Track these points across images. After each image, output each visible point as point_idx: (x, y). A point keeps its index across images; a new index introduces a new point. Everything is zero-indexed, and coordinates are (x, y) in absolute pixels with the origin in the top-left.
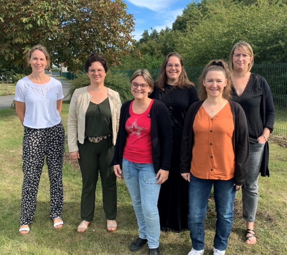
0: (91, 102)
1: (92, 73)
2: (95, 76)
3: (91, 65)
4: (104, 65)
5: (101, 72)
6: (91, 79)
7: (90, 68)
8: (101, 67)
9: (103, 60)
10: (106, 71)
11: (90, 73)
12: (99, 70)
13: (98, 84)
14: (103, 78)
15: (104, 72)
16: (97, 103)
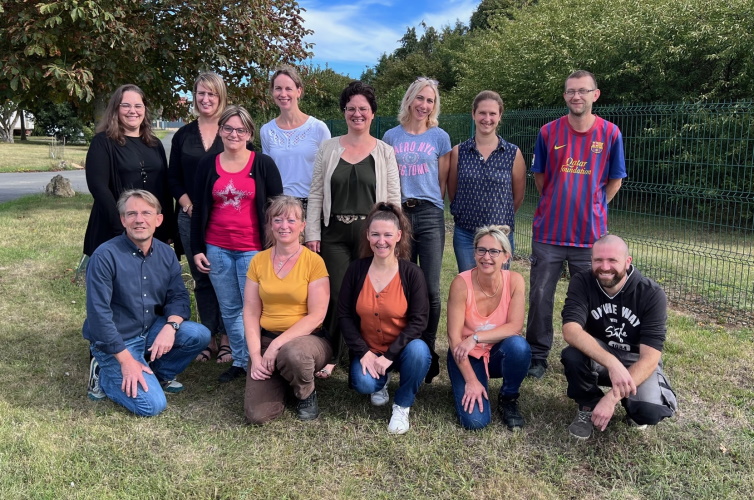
0: (341, 160)
1: (351, 113)
2: (353, 118)
3: (349, 100)
4: (371, 101)
5: (365, 112)
6: (349, 122)
7: (349, 105)
8: (366, 105)
9: (369, 92)
10: (374, 109)
11: (348, 113)
12: (362, 109)
13: (358, 132)
14: (369, 122)
15: (370, 111)
16: (353, 162)
